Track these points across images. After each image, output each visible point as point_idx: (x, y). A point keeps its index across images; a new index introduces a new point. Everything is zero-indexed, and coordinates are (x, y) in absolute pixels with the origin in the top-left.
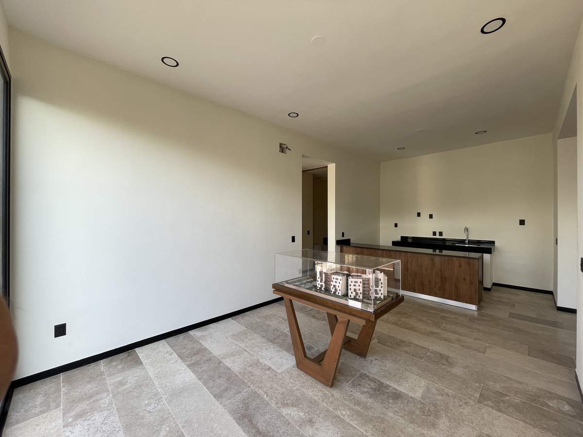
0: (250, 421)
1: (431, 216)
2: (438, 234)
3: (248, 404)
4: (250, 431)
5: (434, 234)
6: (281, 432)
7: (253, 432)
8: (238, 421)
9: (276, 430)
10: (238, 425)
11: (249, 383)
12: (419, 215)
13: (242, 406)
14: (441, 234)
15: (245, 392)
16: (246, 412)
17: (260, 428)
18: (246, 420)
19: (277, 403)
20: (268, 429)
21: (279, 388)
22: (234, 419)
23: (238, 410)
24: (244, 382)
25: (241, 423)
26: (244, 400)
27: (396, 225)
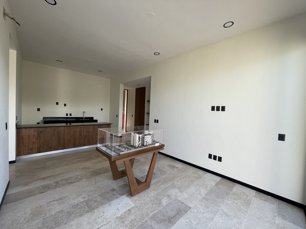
0: (172, 218)
1: (65, 105)
2: (69, 115)
3: (161, 220)
4: (178, 217)
5: (67, 115)
6: (175, 206)
7: (178, 216)
8: (173, 224)
9: (175, 207)
10: (176, 223)
11: (143, 221)
12: (57, 104)
13: (163, 223)
14: (71, 115)
15: (151, 223)
16: (167, 220)
17: (175, 213)
18: (172, 220)
19: (159, 207)
20: (175, 210)
21: (149, 206)
22: (172, 226)
23: (166, 225)
24: (141, 225)
25: (174, 222)
26: (158, 223)
27: (39, 110)
